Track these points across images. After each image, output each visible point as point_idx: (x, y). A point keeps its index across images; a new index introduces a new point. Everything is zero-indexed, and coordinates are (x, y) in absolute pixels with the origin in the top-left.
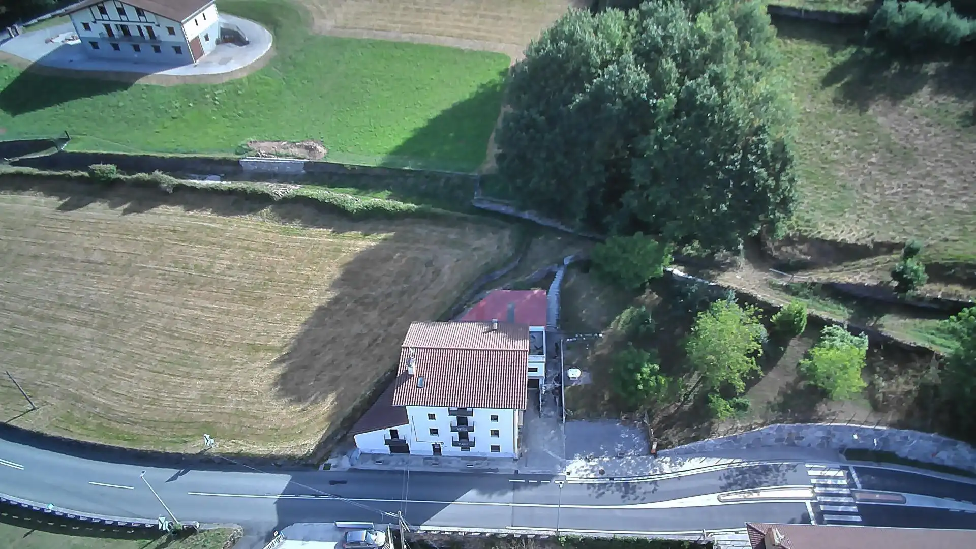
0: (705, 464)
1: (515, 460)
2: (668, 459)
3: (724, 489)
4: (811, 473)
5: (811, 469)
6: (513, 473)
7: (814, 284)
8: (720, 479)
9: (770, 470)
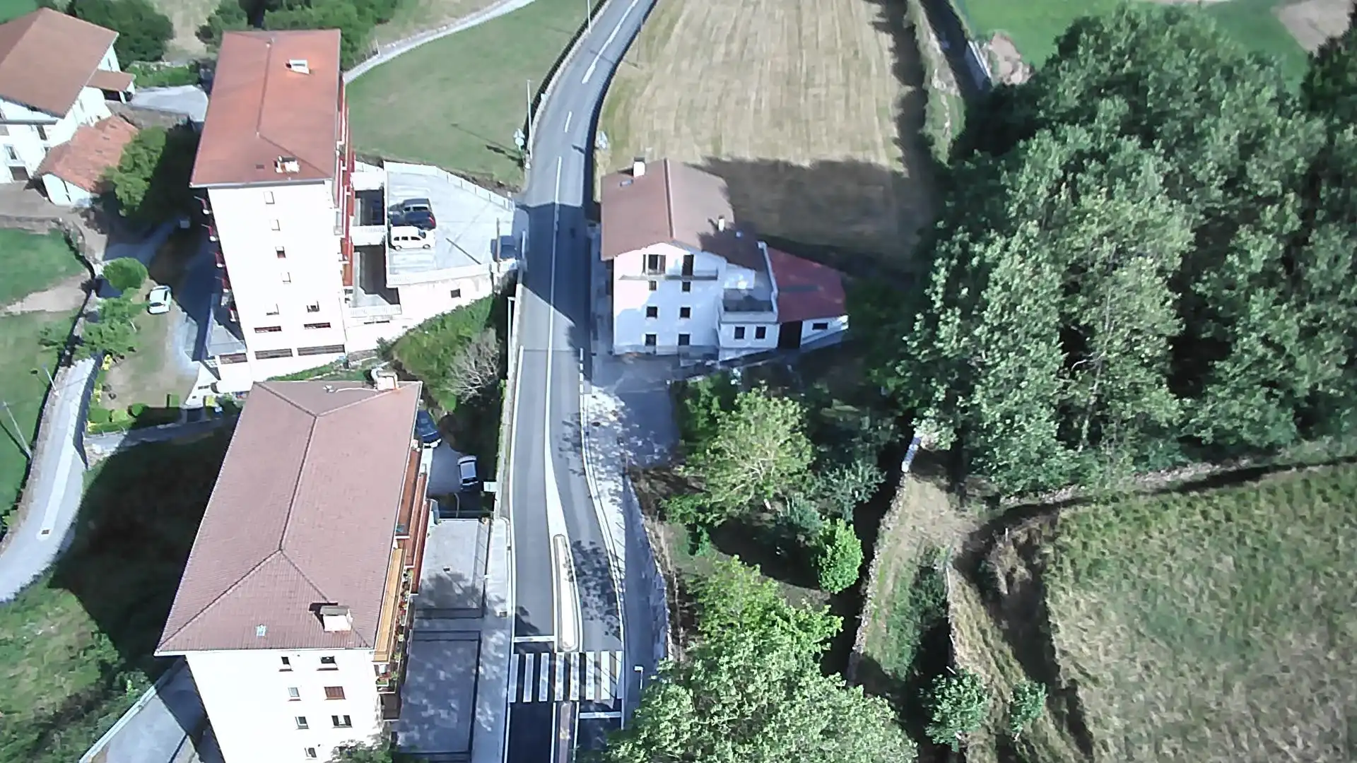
0: (614, 528)
1: (611, 353)
2: (621, 489)
3: (576, 545)
4: (605, 656)
5: (613, 657)
6: (593, 352)
7: (945, 605)
8: (591, 543)
9: (610, 603)
